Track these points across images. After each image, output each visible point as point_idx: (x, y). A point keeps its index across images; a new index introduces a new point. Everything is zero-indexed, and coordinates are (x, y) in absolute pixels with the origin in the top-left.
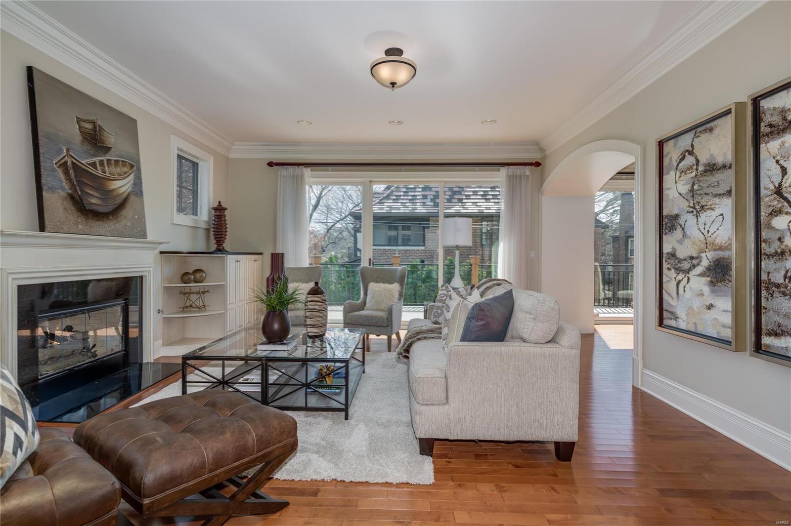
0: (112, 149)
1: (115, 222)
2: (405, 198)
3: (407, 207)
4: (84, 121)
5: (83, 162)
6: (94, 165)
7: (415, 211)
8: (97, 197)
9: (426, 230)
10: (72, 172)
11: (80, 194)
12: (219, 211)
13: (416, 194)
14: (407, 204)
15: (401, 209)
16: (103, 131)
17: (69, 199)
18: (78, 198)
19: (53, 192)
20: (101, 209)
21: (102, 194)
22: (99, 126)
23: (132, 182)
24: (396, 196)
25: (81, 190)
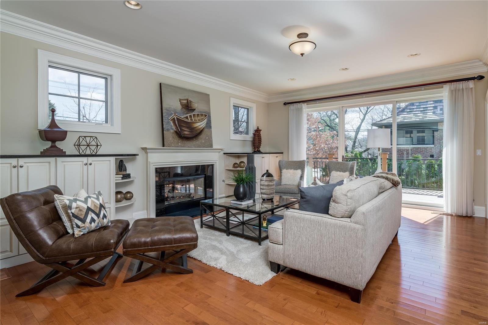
0: (196, 109)
1: (197, 141)
2: (418, 110)
3: (419, 116)
4: (183, 100)
5: (182, 117)
6: (187, 118)
7: (424, 119)
8: (188, 131)
9: (435, 132)
10: (176, 122)
11: (180, 130)
12: (257, 132)
13: (427, 106)
14: (419, 115)
15: (413, 118)
16: (192, 103)
17: (175, 133)
18: (179, 132)
19: (168, 131)
20: (189, 136)
21: (190, 130)
22: (190, 100)
23: (205, 123)
24: (410, 109)
25: (180, 129)
